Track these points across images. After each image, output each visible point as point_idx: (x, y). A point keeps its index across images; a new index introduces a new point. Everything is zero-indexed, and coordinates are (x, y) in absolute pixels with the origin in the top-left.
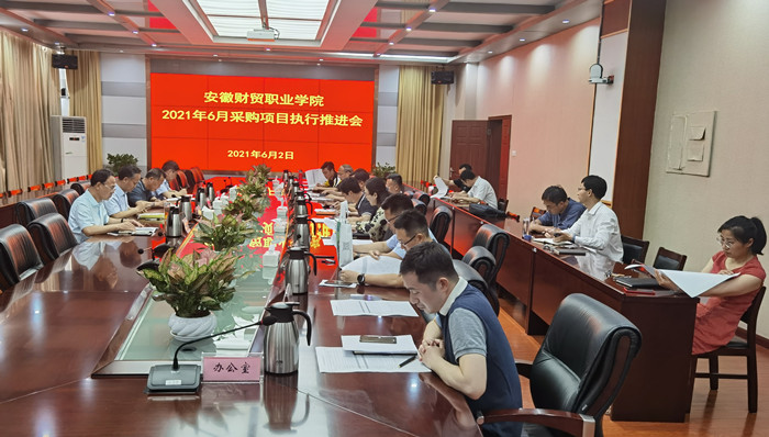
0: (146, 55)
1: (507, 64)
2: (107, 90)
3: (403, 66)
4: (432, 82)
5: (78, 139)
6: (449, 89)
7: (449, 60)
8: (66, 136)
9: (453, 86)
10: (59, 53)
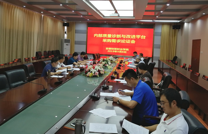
0: (87, 22)
1: (199, 22)
2: (77, 32)
3: (163, 24)
4: (173, 29)
5: (68, 45)
6: (179, 31)
7: (179, 21)
8: (65, 44)
9: (180, 30)
10: (65, 22)
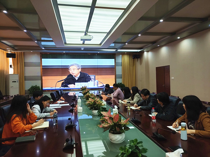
0: (41, 53)
2: (27, 65)
3: (123, 54)
4: (133, 58)
5: (16, 82)
7: (139, 51)
9: (139, 59)
10: (9, 53)
